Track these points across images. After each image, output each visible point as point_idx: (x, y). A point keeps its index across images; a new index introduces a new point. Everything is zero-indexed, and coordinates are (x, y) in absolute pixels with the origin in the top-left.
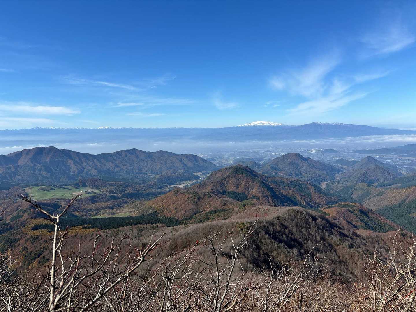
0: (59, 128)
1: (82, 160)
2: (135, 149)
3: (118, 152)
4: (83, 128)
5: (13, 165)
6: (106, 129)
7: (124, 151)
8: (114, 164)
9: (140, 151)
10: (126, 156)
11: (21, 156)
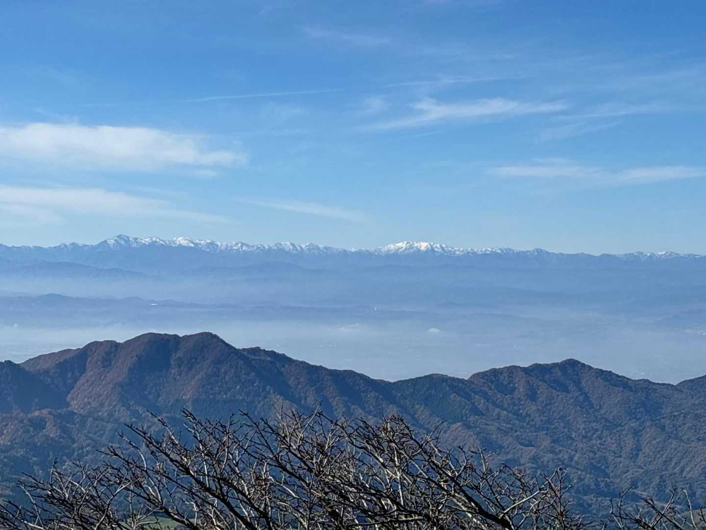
0: (212, 243)
1: (334, 404)
2: (572, 364)
3: (495, 373)
4: (313, 248)
5: (50, 413)
6: (417, 256)
7: (524, 369)
8: (478, 434)
9: (601, 372)
10: (532, 396)
11: (83, 370)
